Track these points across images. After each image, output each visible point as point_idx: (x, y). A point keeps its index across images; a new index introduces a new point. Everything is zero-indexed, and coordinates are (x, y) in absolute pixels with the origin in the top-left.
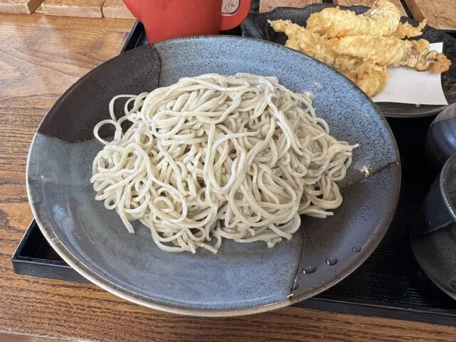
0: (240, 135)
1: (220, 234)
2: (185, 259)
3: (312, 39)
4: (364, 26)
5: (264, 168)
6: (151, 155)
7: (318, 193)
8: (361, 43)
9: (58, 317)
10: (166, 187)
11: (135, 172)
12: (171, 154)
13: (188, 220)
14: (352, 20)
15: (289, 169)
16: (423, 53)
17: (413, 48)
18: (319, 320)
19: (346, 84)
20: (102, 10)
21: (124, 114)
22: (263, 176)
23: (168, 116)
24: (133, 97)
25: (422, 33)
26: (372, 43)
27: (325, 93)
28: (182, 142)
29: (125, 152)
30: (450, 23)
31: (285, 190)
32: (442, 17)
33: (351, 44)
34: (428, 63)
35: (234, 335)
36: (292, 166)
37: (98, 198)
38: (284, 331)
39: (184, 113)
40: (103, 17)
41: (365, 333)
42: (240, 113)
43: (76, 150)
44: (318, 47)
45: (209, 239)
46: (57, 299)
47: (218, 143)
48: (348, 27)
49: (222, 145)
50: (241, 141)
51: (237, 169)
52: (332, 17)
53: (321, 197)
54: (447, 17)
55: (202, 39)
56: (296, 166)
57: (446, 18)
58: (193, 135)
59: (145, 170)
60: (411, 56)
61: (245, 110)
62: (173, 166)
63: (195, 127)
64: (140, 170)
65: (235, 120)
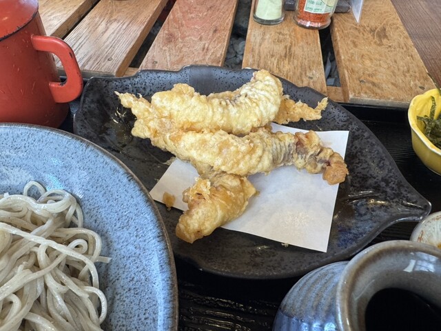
4: (218, 117)
8: (204, 145)
14: (196, 110)
16: (311, 153)
17: (299, 143)
25: (319, 117)
26: (216, 150)
30: (379, 91)
32: (369, 82)
34: (320, 166)
54: (376, 81)
57: (374, 84)
60: (295, 156)
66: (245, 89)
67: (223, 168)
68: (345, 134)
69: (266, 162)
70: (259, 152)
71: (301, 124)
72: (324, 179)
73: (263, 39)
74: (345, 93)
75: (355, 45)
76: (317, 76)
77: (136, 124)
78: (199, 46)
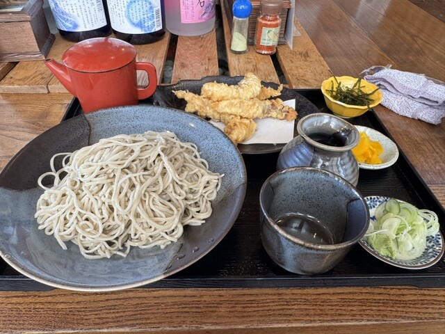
0: (137, 175)
1: (129, 244)
2: (103, 263)
3: (203, 102)
4: (234, 93)
5: (154, 195)
6: (78, 194)
7: (198, 209)
8: (232, 104)
9: (10, 318)
10: (89, 215)
11: (66, 206)
12: (91, 192)
13: (104, 235)
14: (225, 90)
15: (173, 194)
16: (279, 108)
17: (273, 105)
18: (201, 296)
19: (219, 134)
20: (47, 87)
21: (62, 167)
22: (153, 200)
23: (90, 166)
24: (68, 154)
25: (280, 94)
26: (238, 105)
27: (207, 141)
28: (97, 183)
29: (59, 193)
30: (308, 83)
31: (171, 209)
32: (302, 79)
33: (226, 106)
34: (284, 114)
35: (141, 314)
36: (175, 192)
37: (40, 228)
38: (176, 306)
39: (100, 163)
40: (49, 92)
41: (232, 301)
42: (141, 160)
43: (24, 196)
44: (208, 108)
45: (121, 248)
46: (9, 306)
47: (122, 181)
48: (223, 95)
49: (124, 182)
50: (138, 178)
51: (134, 196)
52: (211, 88)
53: (198, 212)
55: (120, 109)
56: (179, 192)
57: (305, 80)
58: (106, 177)
59: (73, 205)
60: (272, 110)
61: (144, 158)
62: (92, 200)
63: (108, 172)
64: (70, 204)
65: (136, 165)
66: (243, 82)
67: (242, 114)
68: (294, 100)
69: (260, 110)
70: (257, 105)
71: (271, 98)
72: (288, 120)
73: (239, 62)
74: (291, 86)
75: (292, 62)
76: (275, 78)
77: (187, 105)
78: (203, 68)
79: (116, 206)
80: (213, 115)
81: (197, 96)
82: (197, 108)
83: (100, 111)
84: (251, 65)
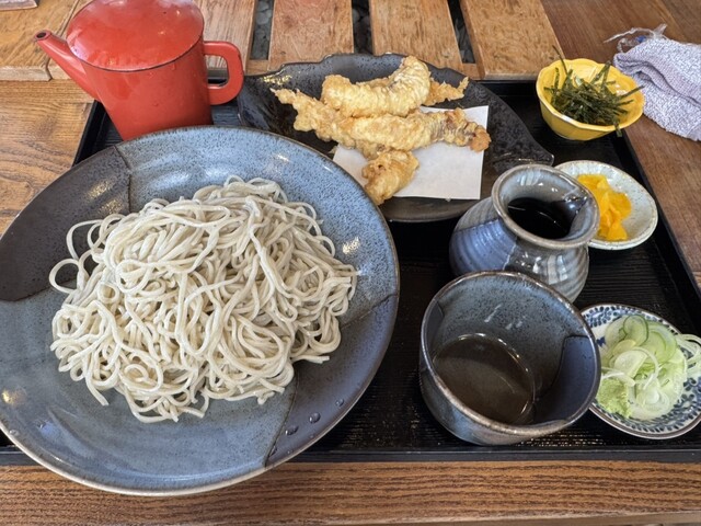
0: (215, 286)
1: (207, 394)
2: (167, 428)
3: (326, 116)
4: (382, 102)
5: (244, 322)
6: (118, 313)
7: (317, 333)
8: (376, 127)
9: (33, 507)
10: (137, 353)
11: (102, 336)
12: (140, 314)
13: (166, 386)
14: (365, 98)
15: (278, 314)
16: (459, 127)
17: (449, 120)
18: (322, 471)
19: (354, 190)
20: (47, 70)
21: (88, 248)
22: (244, 330)
24: (96, 222)
25: (462, 96)
26: (388, 129)
27: (332, 200)
28: (150, 299)
30: (512, 66)
31: (273, 341)
32: (503, 57)
33: (366, 129)
34: (467, 138)
35: (230, 500)
36: (280, 309)
37: (62, 369)
38: (284, 488)
40: (51, 78)
41: (368, 479)
42: (220, 251)
44: (334, 126)
45: (194, 401)
46: (29, 486)
47: (190, 298)
48: (361, 107)
49: (194, 301)
50: (217, 292)
51: (213, 324)
52: (340, 95)
53: (318, 338)
54: (508, 55)
55: (180, 133)
56: (286, 309)
57: (507, 58)
58: (163, 289)
59: (111, 335)
60: (446, 131)
61: (226, 246)
62: (142, 328)
63: (166, 277)
64: (107, 333)
65: (213, 263)
66: (398, 76)
67: (394, 145)
68: (487, 108)
69: (427, 137)
70: (422, 128)
71: (447, 104)
72: (472, 149)
74: (481, 70)
75: (487, 17)
76: (452, 55)
77: (297, 118)
78: (324, 30)
79: (183, 343)
80: (343, 139)
81: (314, 102)
82: (315, 126)
83: (144, 140)
84: (412, 21)
